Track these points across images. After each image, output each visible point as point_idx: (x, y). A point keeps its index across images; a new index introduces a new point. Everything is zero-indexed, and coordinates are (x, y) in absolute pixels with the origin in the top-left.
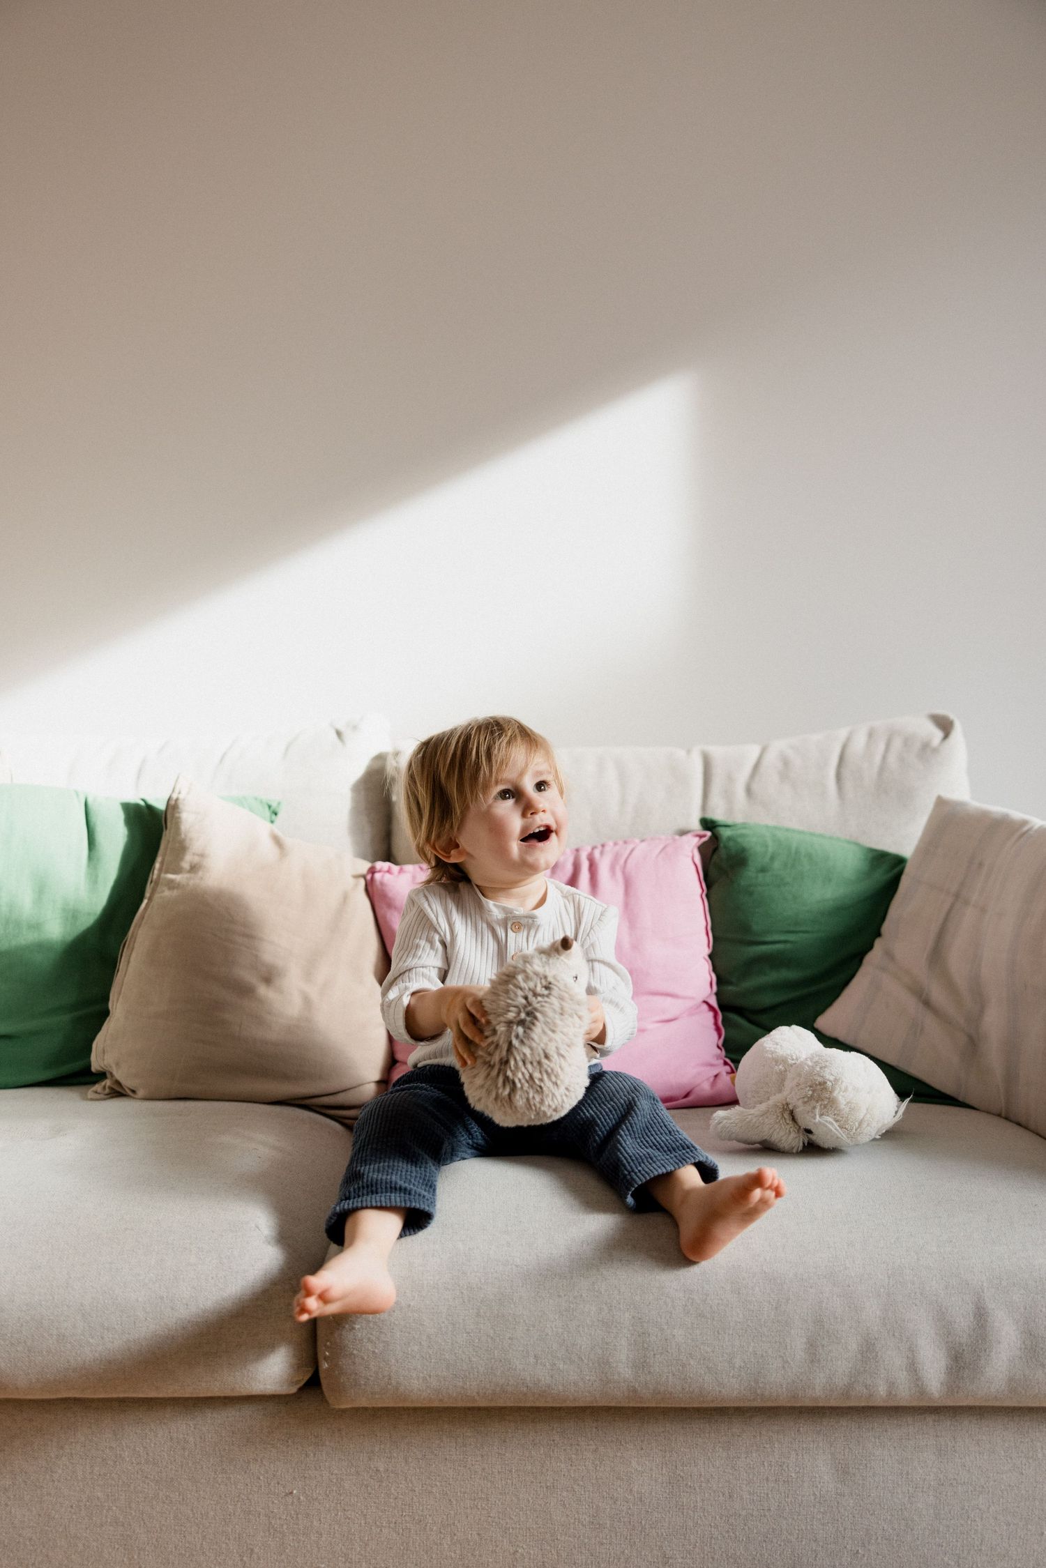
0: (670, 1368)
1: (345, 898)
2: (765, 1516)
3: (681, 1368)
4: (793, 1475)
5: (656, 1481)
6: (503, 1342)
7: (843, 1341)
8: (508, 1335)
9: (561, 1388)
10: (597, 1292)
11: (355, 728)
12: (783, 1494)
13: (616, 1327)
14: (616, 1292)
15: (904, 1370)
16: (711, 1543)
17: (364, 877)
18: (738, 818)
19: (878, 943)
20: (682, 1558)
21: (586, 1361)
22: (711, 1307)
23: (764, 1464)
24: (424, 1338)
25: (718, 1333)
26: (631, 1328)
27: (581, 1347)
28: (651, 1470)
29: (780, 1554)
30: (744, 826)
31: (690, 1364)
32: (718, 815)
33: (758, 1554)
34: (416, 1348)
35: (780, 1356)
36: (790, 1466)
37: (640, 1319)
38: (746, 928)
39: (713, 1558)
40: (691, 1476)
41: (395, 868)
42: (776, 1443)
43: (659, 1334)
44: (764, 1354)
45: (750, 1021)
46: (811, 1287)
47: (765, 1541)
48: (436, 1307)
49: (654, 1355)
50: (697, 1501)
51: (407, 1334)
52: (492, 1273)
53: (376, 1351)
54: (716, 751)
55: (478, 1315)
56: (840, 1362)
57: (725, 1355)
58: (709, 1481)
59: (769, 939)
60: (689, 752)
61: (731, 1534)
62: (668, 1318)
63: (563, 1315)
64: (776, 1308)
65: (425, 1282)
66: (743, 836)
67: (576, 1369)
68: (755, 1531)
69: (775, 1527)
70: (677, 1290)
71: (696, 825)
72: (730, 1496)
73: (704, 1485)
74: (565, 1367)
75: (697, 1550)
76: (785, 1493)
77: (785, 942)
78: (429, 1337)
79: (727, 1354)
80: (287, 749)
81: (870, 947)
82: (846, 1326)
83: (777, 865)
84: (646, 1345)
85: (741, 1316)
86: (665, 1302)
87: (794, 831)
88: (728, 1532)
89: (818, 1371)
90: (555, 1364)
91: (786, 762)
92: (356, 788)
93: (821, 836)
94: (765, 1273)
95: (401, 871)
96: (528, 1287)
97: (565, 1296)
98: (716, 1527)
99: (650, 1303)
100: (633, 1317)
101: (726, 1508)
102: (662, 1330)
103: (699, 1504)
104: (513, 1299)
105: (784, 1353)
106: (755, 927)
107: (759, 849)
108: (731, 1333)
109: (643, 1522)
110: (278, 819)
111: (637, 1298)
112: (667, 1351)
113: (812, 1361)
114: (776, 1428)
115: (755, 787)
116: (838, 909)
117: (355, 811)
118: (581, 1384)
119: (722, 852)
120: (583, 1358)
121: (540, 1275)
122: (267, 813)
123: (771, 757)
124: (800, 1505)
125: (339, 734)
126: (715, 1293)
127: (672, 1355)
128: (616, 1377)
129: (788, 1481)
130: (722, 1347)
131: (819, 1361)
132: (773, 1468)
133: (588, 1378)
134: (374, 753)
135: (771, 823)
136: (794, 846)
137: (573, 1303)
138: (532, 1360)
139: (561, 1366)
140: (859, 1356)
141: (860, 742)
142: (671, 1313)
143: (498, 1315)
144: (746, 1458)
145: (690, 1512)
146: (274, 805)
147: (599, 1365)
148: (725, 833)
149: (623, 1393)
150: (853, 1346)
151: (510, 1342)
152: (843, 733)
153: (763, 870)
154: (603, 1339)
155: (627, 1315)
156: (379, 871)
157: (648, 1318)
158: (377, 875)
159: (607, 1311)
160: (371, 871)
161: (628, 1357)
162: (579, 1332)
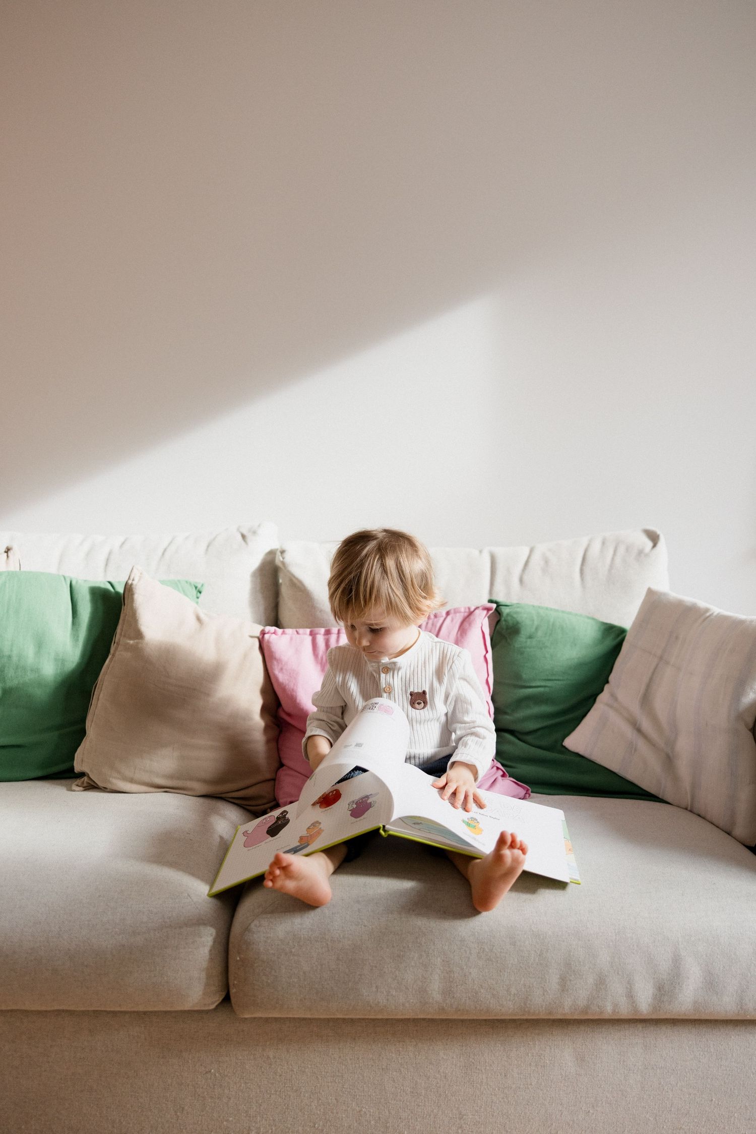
0: (467, 994)
1: (246, 656)
2: (528, 1088)
3: (475, 994)
4: (548, 1062)
5: (456, 1065)
6: (355, 978)
7: (584, 977)
8: (358, 973)
9: (393, 1007)
10: (419, 943)
11: (254, 533)
12: (540, 1074)
13: (432, 967)
15: (624, 996)
16: (491, 1106)
17: (258, 638)
18: (513, 600)
19: (606, 687)
20: (473, 1115)
21: (410, 990)
22: (496, 954)
23: (528, 1055)
24: (301, 973)
25: (500, 971)
26: (442, 968)
27: (407, 981)
28: (453, 1058)
29: (537, 1113)
30: (518, 605)
31: (480, 992)
32: (501, 598)
33: (523, 1113)
34: (296, 980)
35: (541, 987)
36: (546, 1056)
37: (448, 962)
38: (518, 676)
39: (493, 1116)
40: (479, 1062)
41: (279, 631)
42: (537, 1041)
43: (461, 972)
44: (531, 986)
45: (519, 739)
46: (564, 941)
47: (527, 1104)
48: (309, 953)
49: (457, 986)
50: (483, 1078)
51: (290, 971)
52: (348, 931)
53: (269, 981)
54: (500, 551)
55: (338, 959)
56: (581, 991)
57: (505, 986)
58: (491, 1065)
59: (534, 684)
60: (481, 552)
61: (505, 1100)
62: (467, 961)
63: (396, 960)
64: (540, 955)
65: (302, 936)
66: (517, 613)
67: (404, 995)
68: (521, 1098)
69: (534, 1095)
70: (473, 942)
71: (485, 602)
72: (505, 1076)
73: (488, 1068)
75: (482, 1109)
76: (542, 1073)
77: (545, 687)
78: (304, 973)
79: (506, 985)
80: (208, 547)
81: (602, 690)
82: (586, 967)
83: (540, 633)
84: (451, 980)
85: (516, 960)
86: (465, 950)
87: (551, 609)
88: (503, 1098)
89: (566, 996)
91: (547, 562)
92: (254, 575)
93: (570, 613)
94: (533, 931)
95: (283, 633)
96: (373, 940)
97: (397, 946)
98: (495, 1095)
99: (454, 951)
100: (443, 961)
101: (502, 1083)
102: (462, 969)
103: (485, 1081)
104: (362, 949)
105: (544, 985)
106: (524, 676)
107: (528, 622)
108: (509, 971)
109: (447, 1093)
110: (202, 596)
111: (446, 948)
112: (466, 984)
113: (563, 990)
114: (537, 1031)
115: (525, 578)
116: (580, 665)
117: (254, 592)
118: (407, 1005)
119: (503, 623)
120: (409, 988)
121: (380, 932)
122: (194, 592)
123: (536, 558)
124: (551, 1082)
125: (243, 536)
126: (499, 944)
127: (469, 986)
128: (431, 1000)
129: (544, 1066)
130: (503, 981)
131: (567, 990)
132: (534, 1057)
133: (412, 1001)
134: (267, 550)
135: (536, 604)
136: (552, 620)
137: (403, 951)
138: (374, 989)
139: (394, 993)
140: (595, 987)
141: (596, 547)
142: (469, 958)
143: (352, 959)
144: (516, 1051)
145: (478, 1085)
146: (199, 586)
147: (420, 992)
148: (505, 611)
149: (435, 1010)
150: (591, 980)
151: (359, 977)
152: (584, 542)
153: (530, 637)
154: (423, 976)
155: (439, 959)
156: (268, 633)
157: (453, 961)
158: (266, 636)
159: (425, 957)
160: (263, 633)
161: (439, 987)
162: (406, 971)
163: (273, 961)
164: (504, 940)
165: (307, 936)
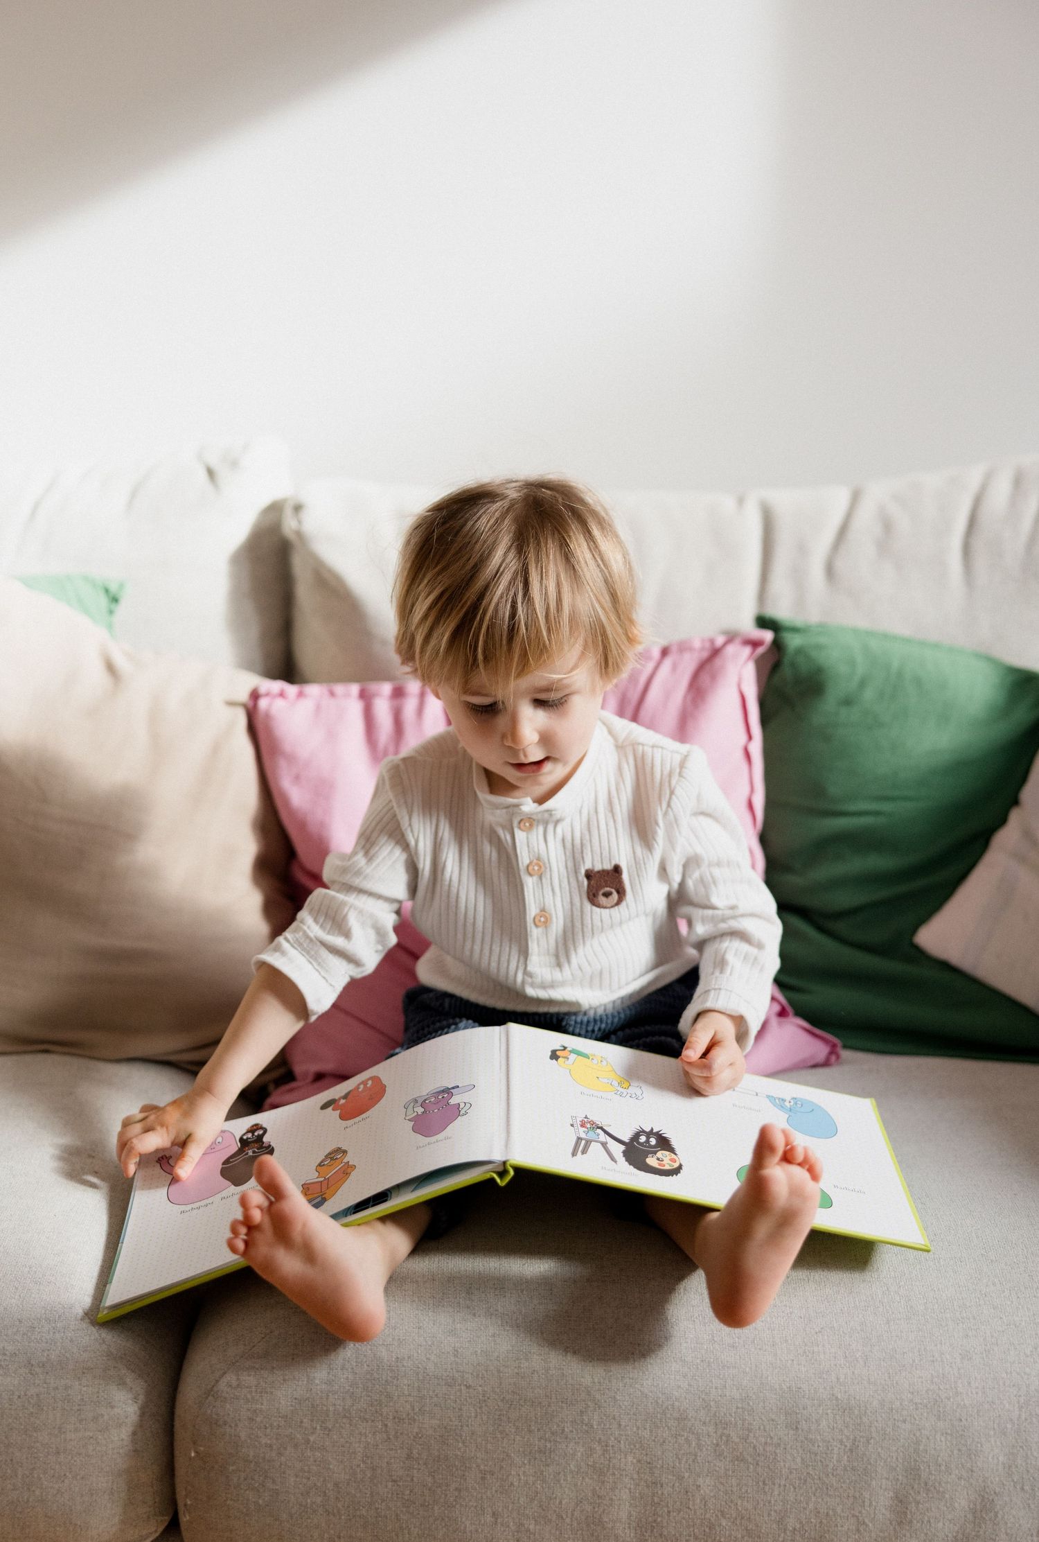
0: (692, 1529)
1: (216, 749)
3: (707, 1530)
6: (446, 1495)
7: (947, 1496)
8: (453, 1486)
10: (586, 1425)
11: (234, 464)
13: (614, 1474)
14: (615, 1426)
15: (1035, 1534)
17: (245, 706)
18: (811, 615)
19: (1015, 817)
21: (568, 1520)
22: (754, 1447)
24: (330, 1486)
25: (764, 1483)
26: (635, 1476)
27: (560, 1503)
30: (823, 628)
31: (720, 1525)
32: (782, 611)
34: (319, 1500)
35: (853, 1516)
37: (650, 1463)
38: (818, 791)
41: (291, 690)
43: (677, 1484)
44: (831, 1512)
45: (821, 929)
46: (904, 1421)
48: (348, 1445)
49: (669, 1512)
51: (305, 1481)
52: (431, 1398)
53: (261, 1502)
54: (784, 500)
55: (409, 1457)
56: (940, 1525)
57: (772, 1513)
59: (852, 807)
60: (741, 501)
62: (690, 1461)
63: (535, 1459)
64: (851, 1450)
65: (331, 1409)
66: (819, 647)
67: (553, 1531)
70: (704, 1423)
71: (747, 626)
74: (538, 1527)
77: (877, 813)
78: (336, 1485)
79: (775, 1511)
80: (134, 494)
81: (1002, 821)
82: (953, 1476)
83: (869, 694)
84: (656, 1499)
85: (799, 1460)
86: (687, 1440)
87: (895, 638)
89: (908, 1535)
90: (522, 1525)
91: (888, 526)
92: (236, 559)
93: (936, 646)
94: (837, 1399)
95: (300, 695)
96: (485, 1418)
97: (539, 1430)
99: (664, 1442)
100: (639, 1461)
102: (681, 1478)
104: (461, 1436)
105: (860, 1512)
106: (833, 790)
107: (843, 669)
108: (783, 1482)
110: (122, 609)
111: (646, 1434)
112: (689, 1508)
113: (900, 1523)
115: (839, 564)
116: (958, 766)
117: (236, 596)
119: (786, 671)
120: (564, 1517)
121: (502, 1400)
122: (103, 601)
123: (865, 518)
125: (211, 473)
126: (762, 1427)
127: (695, 1512)
130: (770, 1502)
131: (911, 1522)
134: (265, 501)
135: (862, 623)
136: (895, 664)
137: (550, 1441)
138: (489, 1519)
139: (532, 1527)
140: (970, 1517)
141: (1001, 491)
142: (696, 1456)
143: (439, 1457)
146: (113, 588)
147: (588, 1525)
148: (793, 642)
150: (962, 1502)
151: (456, 1494)
152: (974, 478)
153: (848, 702)
154: (594, 1491)
155: (630, 1458)
156: (267, 695)
157: (660, 1462)
158: (263, 704)
159: (600, 1452)
160: (255, 695)
161: (630, 1515)
162: (559, 1481)
163: (269, 1461)
164: (773, 1417)
165: (341, 1409)
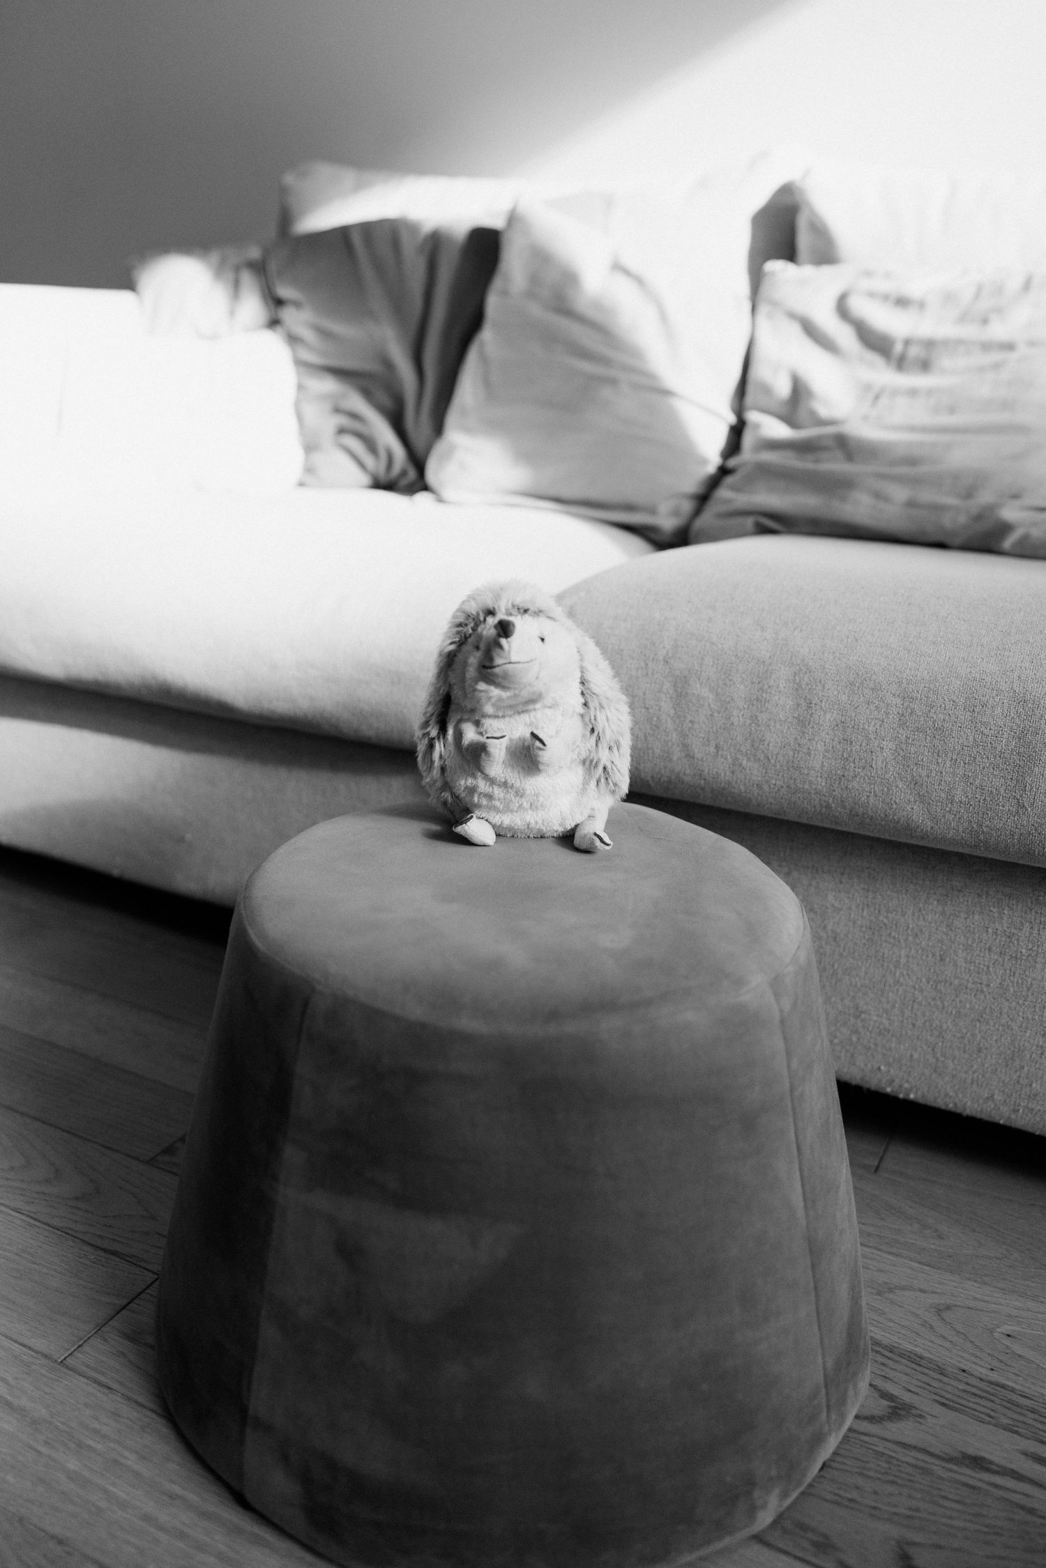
0: (872, 786)
2: (982, 991)
3: (885, 789)
4: (1024, 951)
5: (854, 923)
6: (683, 725)
8: (689, 718)
9: (742, 788)
12: (1008, 971)
13: (813, 727)
14: (820, 687)
16: (912, 1007)
20: (878, 1015)
21: (773, 761)
22: (934, 722)
23: (987, 931)
26: (831, 732)
27: (768, 745)
28: (850, 909)
29: (996, 1041)
31: (897, 787)
33: (969, 1034)
35: (1015, 798)
36: (1021, 939)
37: (843, 722)
39: (914, 1025)
40: (896, 925)
42: (1006, 908)
43: (864, 744)
47: (979, 1020)
49: (855, 768)
50: (900, 956)
52: (683, 647)
57: (943, 783)
58: (917, 935)
61: (939, 1003)
62: (878, 726)
63: (753, 705)
64: (1020, 737)
65: (610, 646)
67: (761, 769)
68: (968, 1006)
69: (993, 1007)
70: (895, 695)
72: (941, 960)
73: (910, 938)
74: (749, 764)
75: (896, 1011)
76: (1010, 970)
79: (945, 782)
85: (971, 738)
88: (934, 999)
90: (738, 759)
97: (759, 683)
98: (921, 991)
100: (836, 720)
101: (935, 972)
102: (868, 739)
103: (903, 960)
104: (699, 679)
105: (1021, 795)
108: (954, 757)
109: (836, 966)
112: (871, 766)
114: (1008, 890)
118: (766, 787)
120: (770, 758)
124: (1028, 990)
126: (943, 706)
127: (877, 772)
128: (807, 786)
129: (1016, 958)
130: (941, 773)
132: (999, 937)
133: (774, 782)
137: (766, 692)
138: (712, 749)
139: (744, 763)
142: (883, 722)
143: (681, 693)
144: (966, 918)
145: (891, 966)
147: (788, 769)
149: (815, 806)
151: (690, 725)
154: (796, 739)
155: (828, 716)
157: (853, 722)
159: (804, 708)
161: (823, 766)
162: (769, 726)
164: (955, 698)
165: (616, 647)
